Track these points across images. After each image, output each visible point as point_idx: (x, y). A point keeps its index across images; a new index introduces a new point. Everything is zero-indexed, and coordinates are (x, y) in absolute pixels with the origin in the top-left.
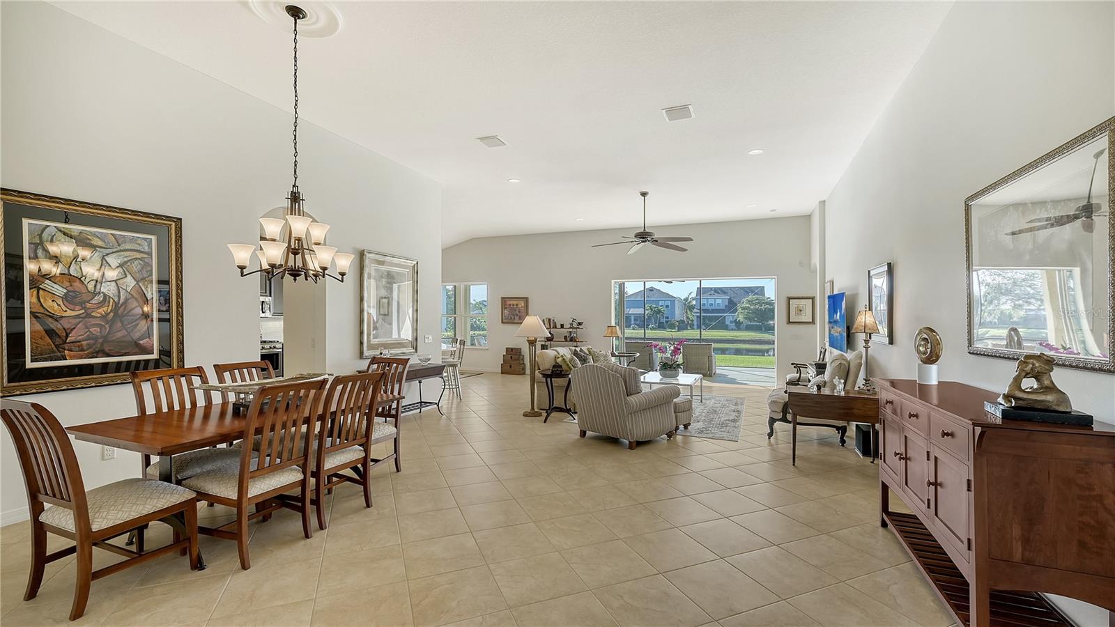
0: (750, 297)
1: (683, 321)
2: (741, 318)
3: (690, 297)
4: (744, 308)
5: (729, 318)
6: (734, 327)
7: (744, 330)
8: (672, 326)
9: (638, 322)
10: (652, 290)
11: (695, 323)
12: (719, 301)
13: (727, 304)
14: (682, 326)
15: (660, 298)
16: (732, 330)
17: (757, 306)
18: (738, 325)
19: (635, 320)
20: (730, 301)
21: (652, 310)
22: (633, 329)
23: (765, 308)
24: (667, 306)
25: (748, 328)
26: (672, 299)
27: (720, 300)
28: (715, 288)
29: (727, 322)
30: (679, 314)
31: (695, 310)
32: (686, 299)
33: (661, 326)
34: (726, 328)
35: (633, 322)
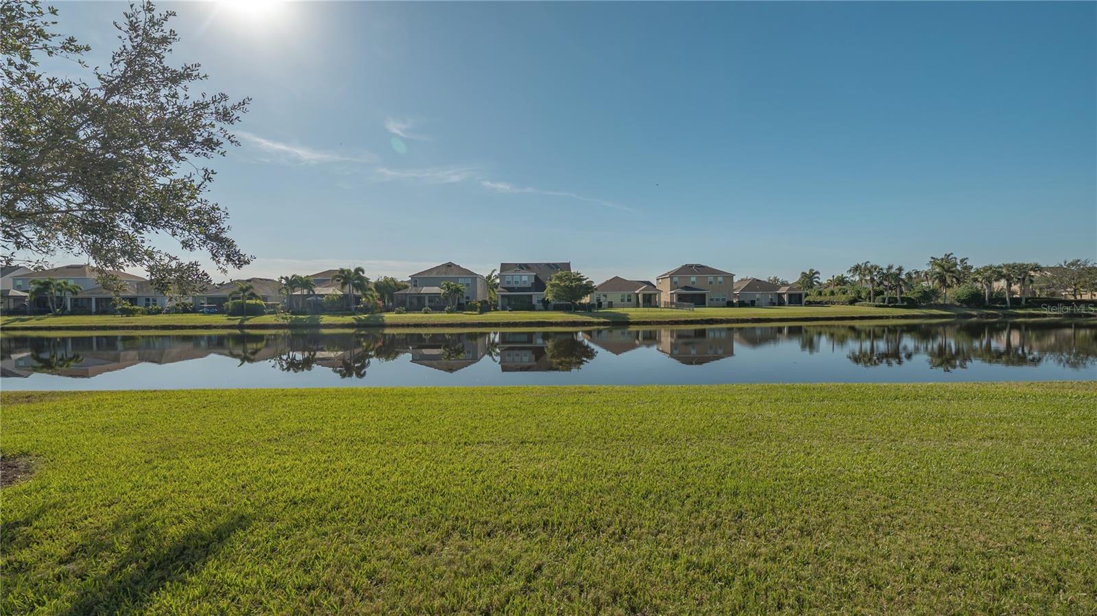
0: (560, 273)
1: (485, 302)
2: (550, 297)
3: (493, 275)
4: (553, 286)
5: (536, 297)
6: (542, 308)
7: (551, 311)
8: (473, 308)
9: (433, 304)
10: (451, 266)
11: (500, 303)
12: (525, 278)
13: (533, 281)
14: (485, 307)
15: (459, 274)
16: (540, 310)
17: (567, 283)
18: (546, 305)
19: (429, 301)
20: (536, 278)
21: (449, 288)
22: (426, 313)
23: (576, 285)
24: (468, 285)
25: (557, 308)
26: (474, 277)
27: (527, 277)
28: (520, 264)
29: (535, 301)
30: (481, 294)
31: (499, 289)
32: (489, 277)
33: (461, 308)
34: (531, 308)
35: (427, 303)
